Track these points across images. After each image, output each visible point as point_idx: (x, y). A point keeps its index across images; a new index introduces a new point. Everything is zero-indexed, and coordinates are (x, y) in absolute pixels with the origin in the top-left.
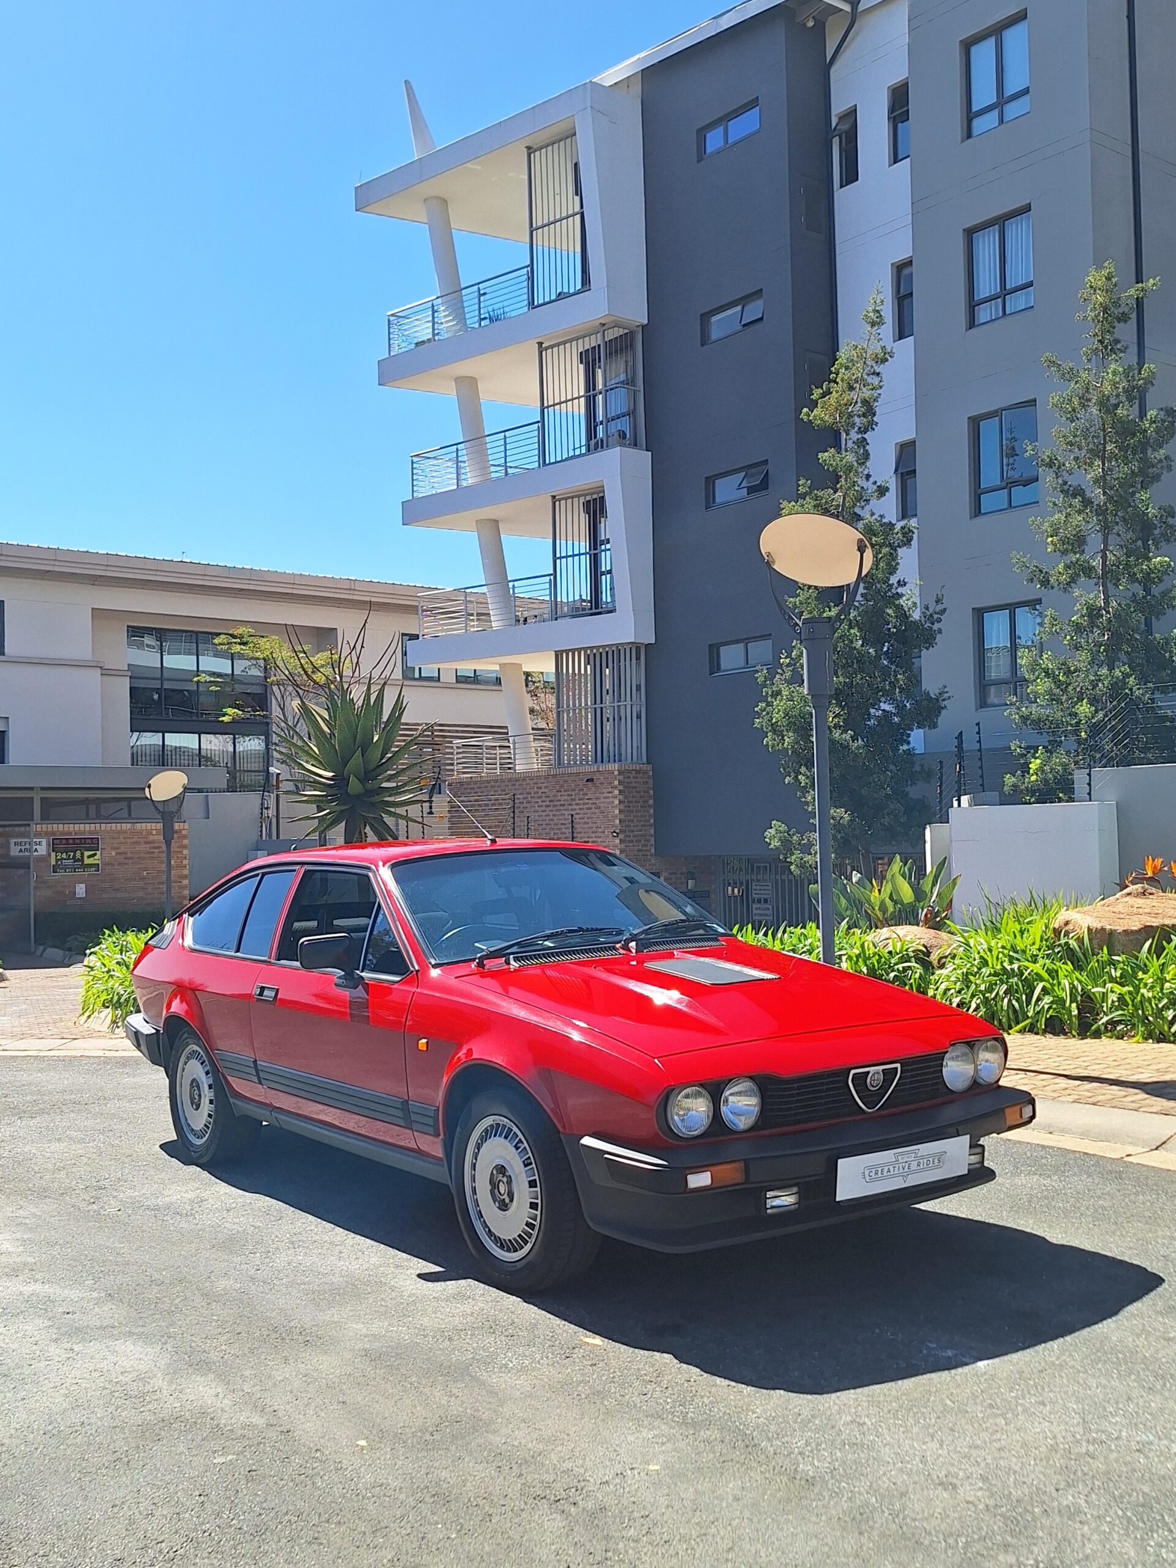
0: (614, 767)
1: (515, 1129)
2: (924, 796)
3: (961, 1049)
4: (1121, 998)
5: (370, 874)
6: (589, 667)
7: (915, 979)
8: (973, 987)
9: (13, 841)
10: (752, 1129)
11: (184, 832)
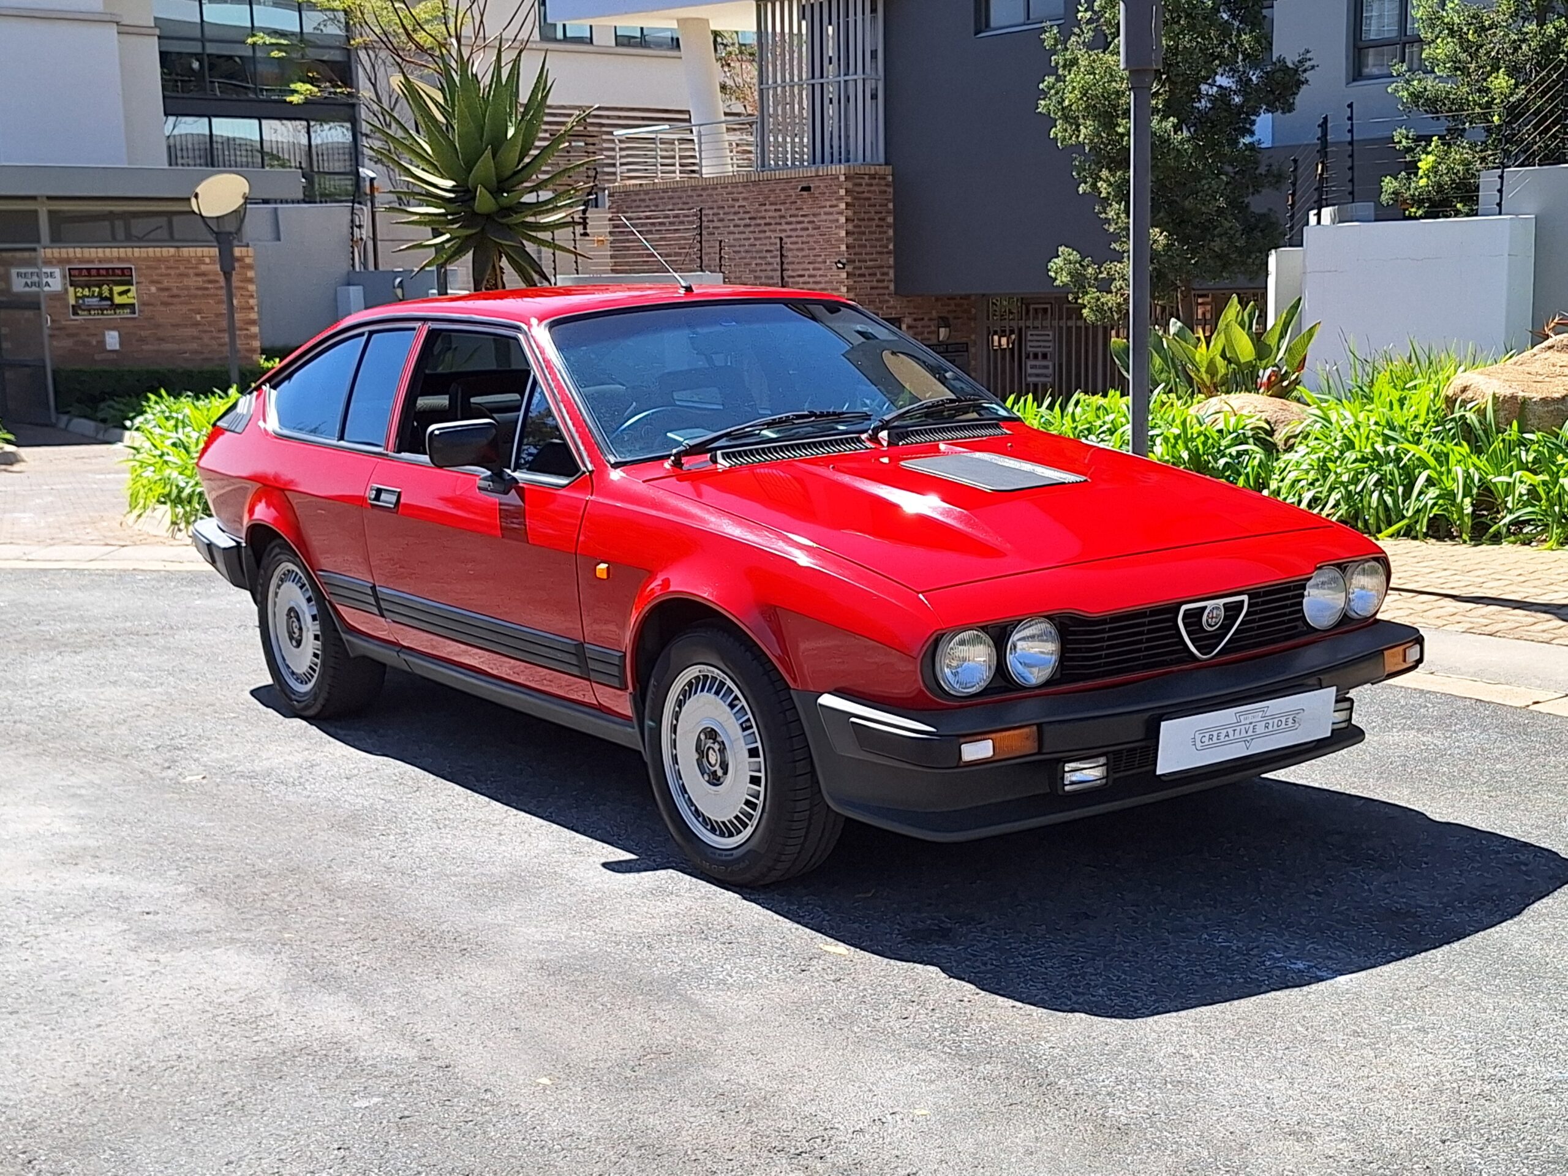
0: (840, 170)
1: (729, 683)
2: (1270, 210)
3: (1329, 573)
4: (1532, 491)
5: (521, 336)
6: (804, 23)
7: (1253, 468)
8: (1332, 477)
9: (14, 271)
10: (1048, 683)
11: (248, 261)
